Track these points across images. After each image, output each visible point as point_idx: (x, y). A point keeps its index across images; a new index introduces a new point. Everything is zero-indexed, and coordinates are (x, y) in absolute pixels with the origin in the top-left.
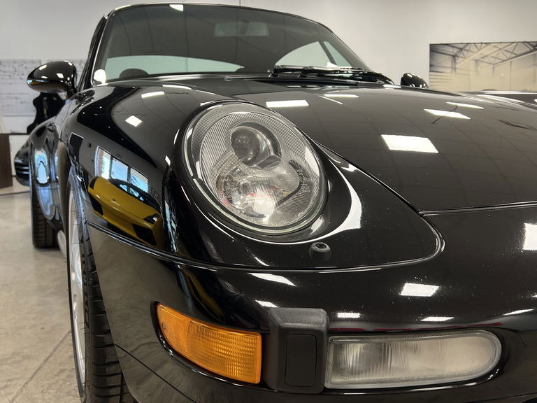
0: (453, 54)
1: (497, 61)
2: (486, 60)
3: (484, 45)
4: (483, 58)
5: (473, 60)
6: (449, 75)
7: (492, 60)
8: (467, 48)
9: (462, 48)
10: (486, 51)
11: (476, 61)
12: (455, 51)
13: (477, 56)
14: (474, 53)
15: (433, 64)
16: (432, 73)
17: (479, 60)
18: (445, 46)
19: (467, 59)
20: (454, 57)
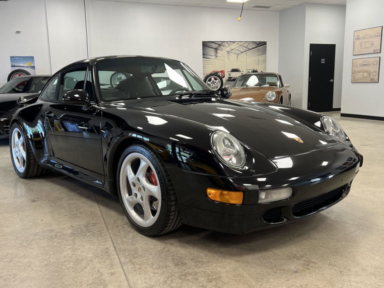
1: (239, 52)
2: (233, 51)
3: (232, 43)
5: (226, 51)
6: (214, 60)
7: (237, 52)
8: (223, 44)
9: (220, 44)
10: (233, 46)
12: (217, 46)
13: (228, 49)
14: (227, 47)
15: (204, 53)
16: (204, 59)
17: (229, 51)
18: (211, 43)
19: (223, 51)
20: (216, 49)
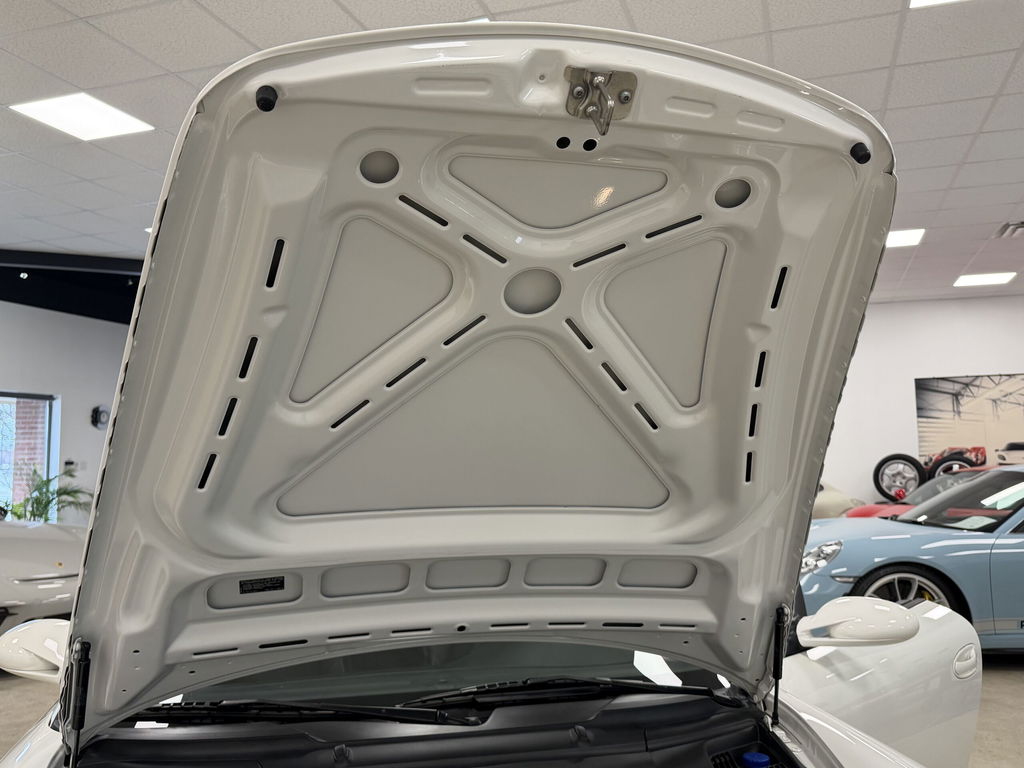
0: (954, 392)
2: (1011, 399)
3: (1004, 378)
4: (1005, 396)
5: (987, 399)
6: (951, 421)
8: (977, 382)
9: (968, 383)
10: (1008, 386)
11: (994, 401)
12: (957, 387)
13: (995, 393)
14: (989, 389)
15: (921, 406)
16: (920, 420)
17: (999, 399)
18: (940, 381)
19: (978, 400)
20: (956, 396)
